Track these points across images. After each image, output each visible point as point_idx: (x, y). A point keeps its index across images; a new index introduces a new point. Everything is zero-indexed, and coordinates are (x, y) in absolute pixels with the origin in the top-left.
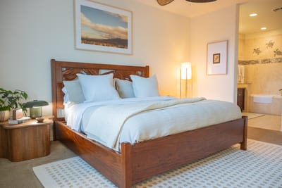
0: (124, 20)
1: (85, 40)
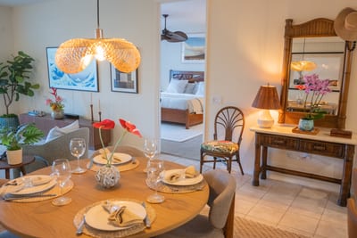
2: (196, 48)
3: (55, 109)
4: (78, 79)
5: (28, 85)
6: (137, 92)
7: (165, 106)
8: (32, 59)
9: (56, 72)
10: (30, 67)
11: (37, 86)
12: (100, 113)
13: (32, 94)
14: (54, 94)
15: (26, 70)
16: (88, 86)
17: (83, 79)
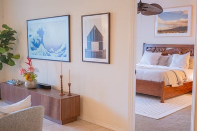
0: (185, 13)
1: (160, 32)
2: (169, 22)
3: (28, 78)
4: (52, 50)
5: (11, 55)
6: (109, 62)
7: (139, 78)
8: (15, 32)
9: (33, 43)
10: (13, 39)
11: (18, 57)
12: (69, 85)
13: (13, 64)
14: (29, 64)
15: (10, 41)
16: (60, 56)
17: (56, 49)
